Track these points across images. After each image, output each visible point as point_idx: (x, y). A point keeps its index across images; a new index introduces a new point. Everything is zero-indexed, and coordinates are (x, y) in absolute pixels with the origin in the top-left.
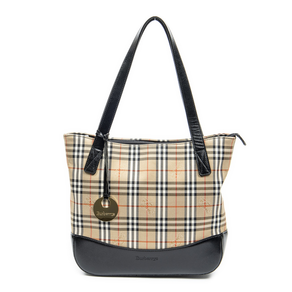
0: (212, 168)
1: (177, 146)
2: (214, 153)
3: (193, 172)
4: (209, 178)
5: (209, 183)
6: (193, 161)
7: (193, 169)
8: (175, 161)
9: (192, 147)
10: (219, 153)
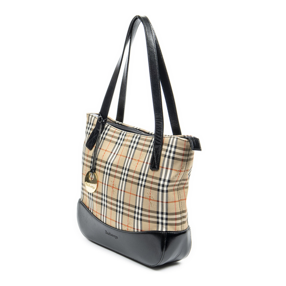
0: (161, 165)
1: (147, 138)
2: (167, 151)
3: (148, 165)
4: (157, 174)
5: (156, 178)
6: (151, 154)
7: (149, 162)
8: (141, 152)
9: (153, 141)
10: (170, 152)
